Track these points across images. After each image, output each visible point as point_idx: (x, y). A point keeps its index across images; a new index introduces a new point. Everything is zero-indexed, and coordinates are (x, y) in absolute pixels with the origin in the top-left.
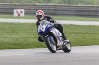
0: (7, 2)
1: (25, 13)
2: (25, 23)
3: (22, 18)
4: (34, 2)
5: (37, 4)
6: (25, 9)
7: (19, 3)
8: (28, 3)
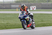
0: (26, 3)
1: (36, 8)
2: (36, 14)
3: (35, 11)
4: (41, 2)
5: (42, 3)
6: (36, 6)
7: (33, 3)
8: (37, 2)
